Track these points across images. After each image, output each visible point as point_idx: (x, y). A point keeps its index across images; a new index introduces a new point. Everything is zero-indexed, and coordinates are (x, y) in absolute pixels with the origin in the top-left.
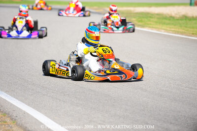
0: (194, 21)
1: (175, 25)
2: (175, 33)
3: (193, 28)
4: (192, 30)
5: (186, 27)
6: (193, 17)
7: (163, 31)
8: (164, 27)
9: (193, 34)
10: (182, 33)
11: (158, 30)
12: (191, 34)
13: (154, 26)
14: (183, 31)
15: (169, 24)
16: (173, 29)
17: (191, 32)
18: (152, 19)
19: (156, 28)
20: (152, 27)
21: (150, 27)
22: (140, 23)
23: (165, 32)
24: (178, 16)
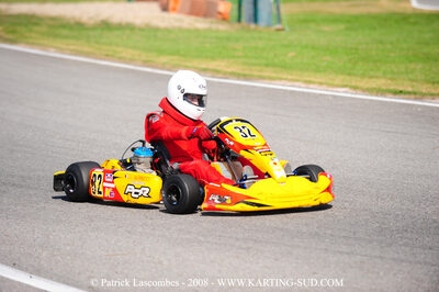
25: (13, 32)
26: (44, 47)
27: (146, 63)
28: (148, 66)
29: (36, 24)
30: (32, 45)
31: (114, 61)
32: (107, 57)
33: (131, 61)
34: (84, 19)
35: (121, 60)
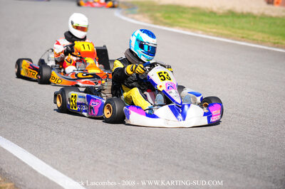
0: (244, 20)
1: (217, 25)
2: (217, 36)
3: (243, 28)
4: (241, 31)
5: (233, 27)
6: (242, 13)
7: (200, 32)
8: (202, 26)
9: (243, 37)
10: (227, 36)
11: (193, 32)
12: (239, 39)
13: (187, 25)
14: (229, 33)
15: (208, 22)
16: (214, 30)
17: (240, 35)
18: (184, 15)
19: (190, 28)
20: (185, 27)
21: (181, 27)
22: (167, 21)
23: (202, 34)
24: (221, 11)
25: (169, 17)
26: (194, 30)
27: (276, 45)
28: (278, 47)
29: (183, 12)
30: (185, 28)
31: (248, 42)
32: (243, 38)
33: (262, 42)
34: (215, 9)
35: (254, 41)
